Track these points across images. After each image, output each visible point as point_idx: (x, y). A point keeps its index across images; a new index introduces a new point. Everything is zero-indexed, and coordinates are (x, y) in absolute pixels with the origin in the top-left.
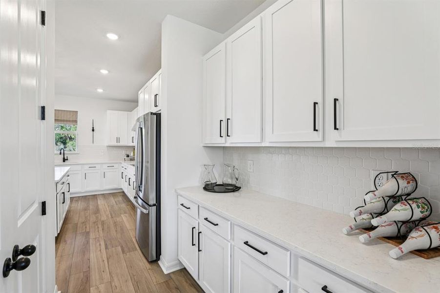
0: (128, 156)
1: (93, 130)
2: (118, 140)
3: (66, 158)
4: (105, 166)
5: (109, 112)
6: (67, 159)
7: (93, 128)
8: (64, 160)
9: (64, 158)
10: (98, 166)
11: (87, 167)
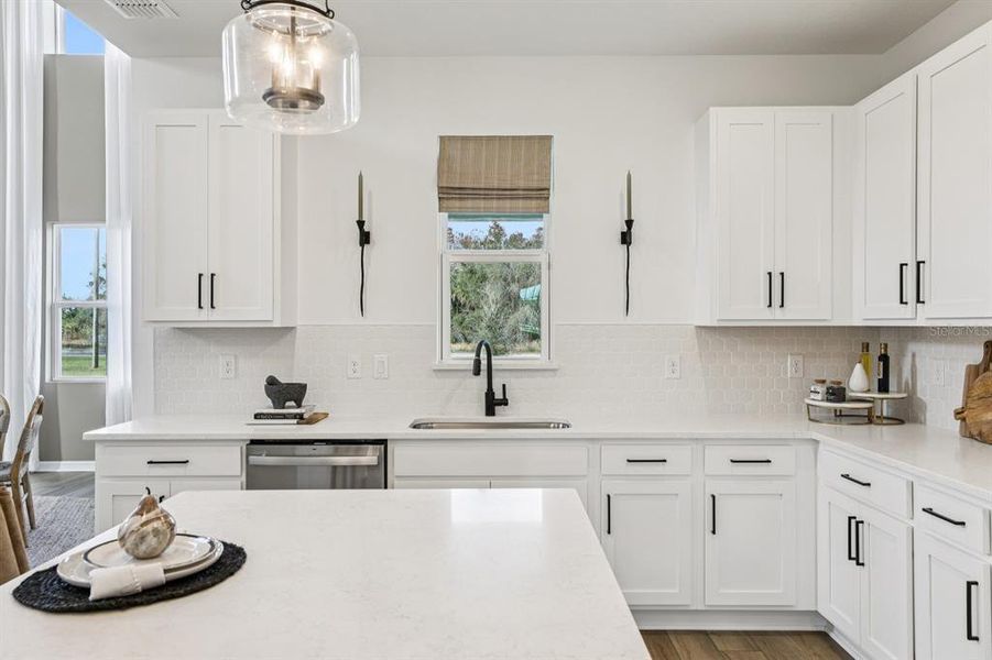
0: (837, 393)
1: (626, 238)
2: (776, 288)
3: (498, 395)
4: (718, 458)
5: (720, 117)
6: (504, 402)
7: (629, 223)
8: (492, 403)
9: (490, 394)
10: (679, 457)
11: (615, 457)
